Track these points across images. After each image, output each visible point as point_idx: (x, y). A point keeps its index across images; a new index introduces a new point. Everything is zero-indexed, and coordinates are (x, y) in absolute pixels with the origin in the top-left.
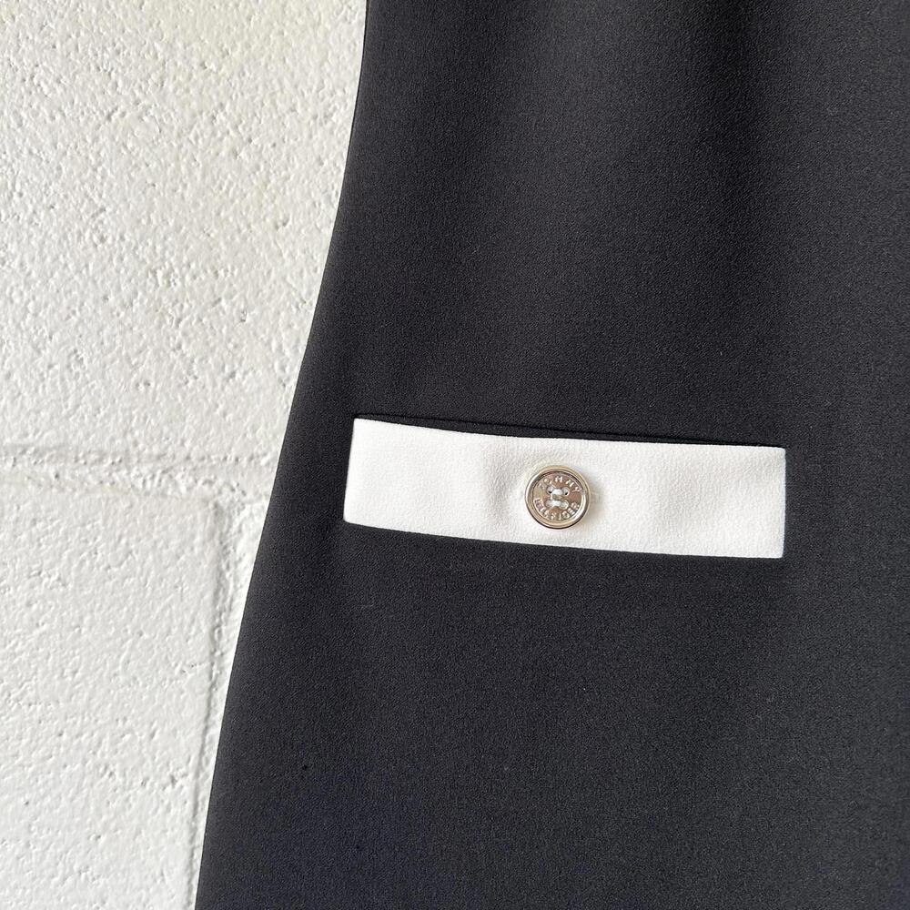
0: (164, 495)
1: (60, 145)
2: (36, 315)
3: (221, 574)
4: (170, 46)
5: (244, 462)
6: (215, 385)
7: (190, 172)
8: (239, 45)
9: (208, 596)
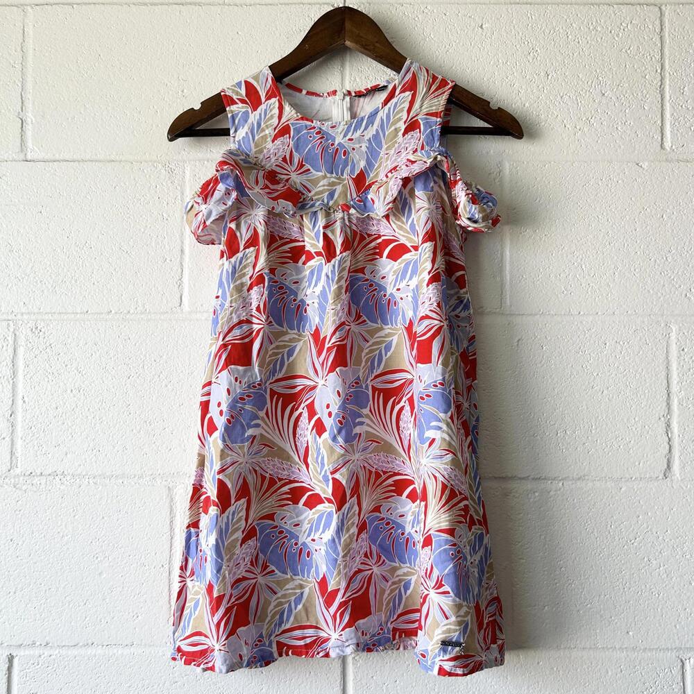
0: (153, 485)
1: (116, 388)
2: (112, 437)
3: (171, 506)
4: (145, 356)
5: (175, 474)
6: (165, 452)
7: (154, 392)
8: (165, 354)
9: (169, 513)
